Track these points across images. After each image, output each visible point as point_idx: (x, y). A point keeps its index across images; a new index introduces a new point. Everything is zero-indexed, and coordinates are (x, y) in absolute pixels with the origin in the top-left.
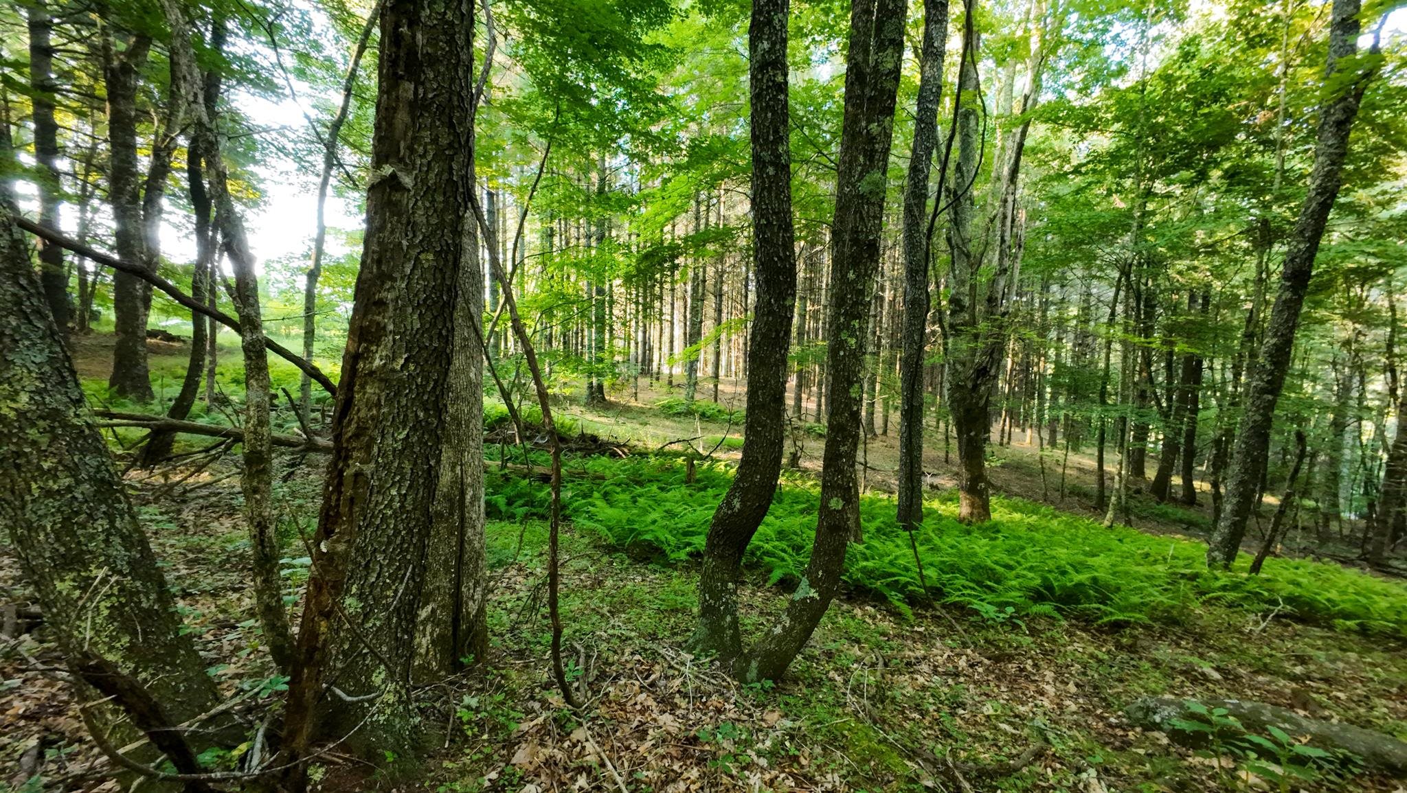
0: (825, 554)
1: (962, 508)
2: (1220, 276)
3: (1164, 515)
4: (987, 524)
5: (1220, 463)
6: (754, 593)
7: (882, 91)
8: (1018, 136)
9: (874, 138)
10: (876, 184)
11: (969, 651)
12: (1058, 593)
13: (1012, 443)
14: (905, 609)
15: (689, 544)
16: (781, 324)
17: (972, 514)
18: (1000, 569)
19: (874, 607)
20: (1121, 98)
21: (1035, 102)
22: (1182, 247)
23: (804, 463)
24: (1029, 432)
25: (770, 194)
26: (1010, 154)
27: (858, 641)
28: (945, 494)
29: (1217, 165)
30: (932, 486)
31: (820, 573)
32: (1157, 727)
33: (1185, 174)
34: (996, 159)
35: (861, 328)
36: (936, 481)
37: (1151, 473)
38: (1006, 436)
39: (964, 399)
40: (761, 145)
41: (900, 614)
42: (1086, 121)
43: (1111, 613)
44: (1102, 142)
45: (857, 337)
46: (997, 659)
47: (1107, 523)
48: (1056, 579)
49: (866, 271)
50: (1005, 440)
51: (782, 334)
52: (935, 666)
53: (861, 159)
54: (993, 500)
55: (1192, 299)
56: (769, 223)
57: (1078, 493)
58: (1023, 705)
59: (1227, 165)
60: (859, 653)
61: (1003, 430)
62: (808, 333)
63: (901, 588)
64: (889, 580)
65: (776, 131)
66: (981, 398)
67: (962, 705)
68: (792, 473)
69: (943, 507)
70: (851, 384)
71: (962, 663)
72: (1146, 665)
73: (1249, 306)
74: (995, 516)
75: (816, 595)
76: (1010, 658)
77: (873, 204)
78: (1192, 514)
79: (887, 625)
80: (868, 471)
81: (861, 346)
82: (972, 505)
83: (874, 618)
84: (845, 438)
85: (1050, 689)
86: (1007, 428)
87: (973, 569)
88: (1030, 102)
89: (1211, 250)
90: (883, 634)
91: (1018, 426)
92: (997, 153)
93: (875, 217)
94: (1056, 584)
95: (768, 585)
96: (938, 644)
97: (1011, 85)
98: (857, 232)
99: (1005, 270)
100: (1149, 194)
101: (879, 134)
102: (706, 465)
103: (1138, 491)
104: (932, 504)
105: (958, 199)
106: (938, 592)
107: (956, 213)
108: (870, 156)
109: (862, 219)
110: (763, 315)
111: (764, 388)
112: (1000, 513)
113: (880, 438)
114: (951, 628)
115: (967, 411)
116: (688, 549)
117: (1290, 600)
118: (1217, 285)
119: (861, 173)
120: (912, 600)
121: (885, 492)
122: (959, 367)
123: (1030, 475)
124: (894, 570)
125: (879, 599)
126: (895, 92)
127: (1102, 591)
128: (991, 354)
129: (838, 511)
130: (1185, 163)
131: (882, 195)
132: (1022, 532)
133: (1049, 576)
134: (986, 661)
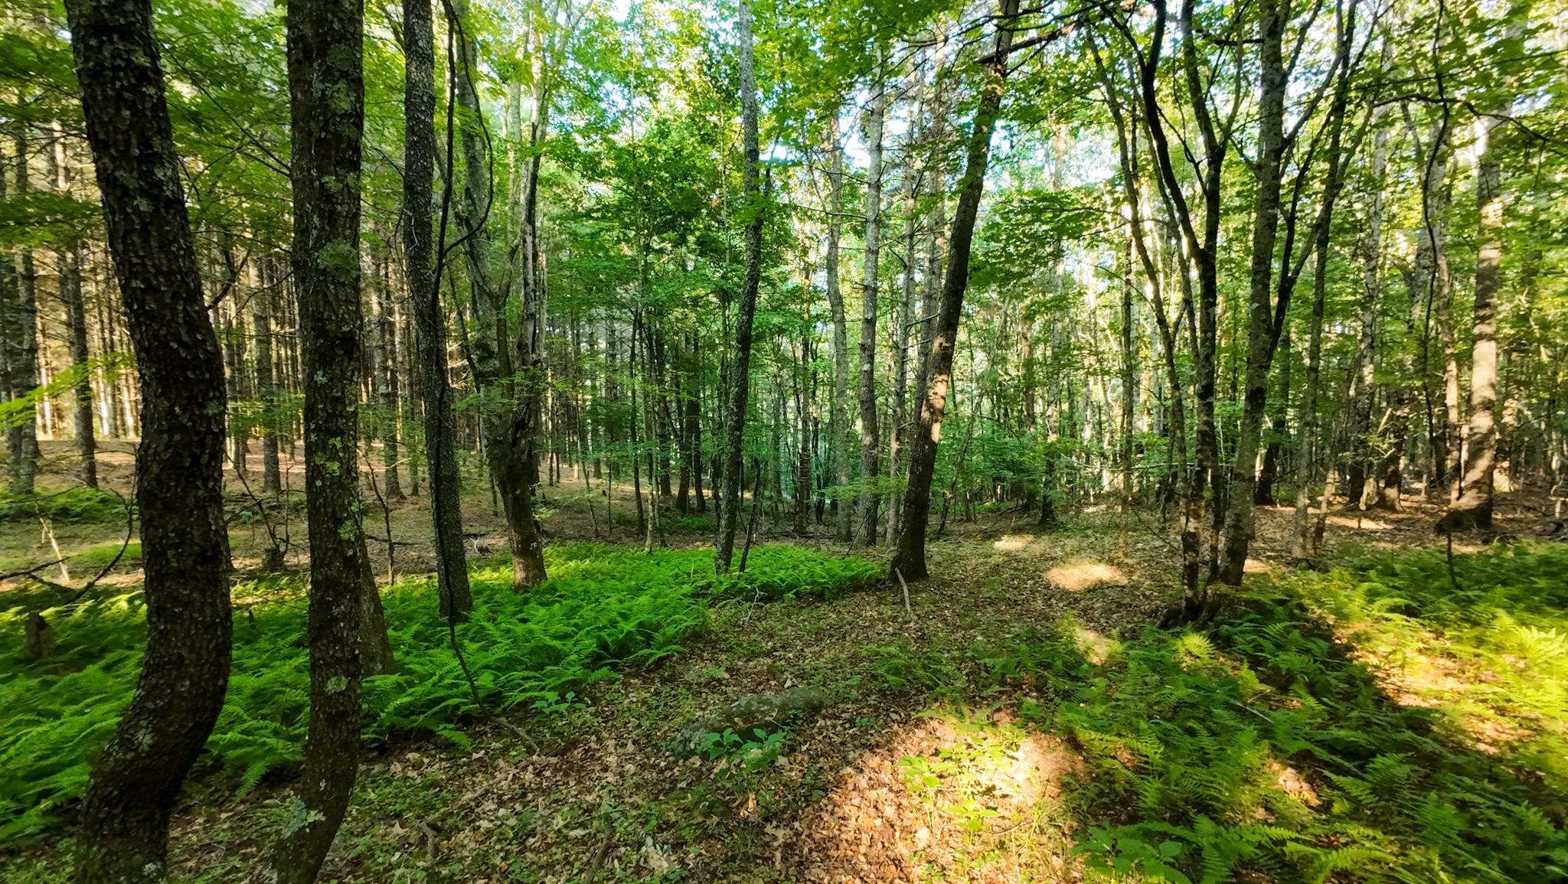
0: (328, 755)
1: (513, 573)
2: (702, 323)
3: (687, 526)
4: (544, 585)
5: (717, 474)
6: (212, 820)
7: (338, 137)
8: (531, 165)
9: (333, 196)
10: (345, 258)
11: (535, 757)
12: (612, 647)
13: (563, 481)
14: (460, 737)
15: (46, 794)
16: (202, 444)
17: (527, 578)
18: (557, 643)
19: (418, 750)
20: (619, 153)
21: (544, 134)
22: (675, 300)
23: (290, 560)
24: (576, 467)
25: (146, 240)
26: (525, 182)
27: (398, 815)
28: (497, 556)
29: (692, 232)
30: (483, 550)
31: (323, 784)
32: (692, 753)
33: (672, 235)
34: (511, 183)
35: (345, 448)
36: (485, 542)
37: (675, 491)
38: (555, 474)
39: (504, 456)
40: (113, 159)
41: (454, 744)
42: (592, 169)
43: (651, 655)
44: (605, 191)
45: (340, 460)
46: (561, 753)
47: (647, 550)
48: (609, 635)
49: (343, 372)
50: (555, 478)
51: (205, 459)
52: (500, 797)
53: (316, 220)
54: (547, 551)
55: (687, 339)
56: (150, 289)
57: (623, 521)
58: (590, 793)
59: (697, 233)
60: (401, 831)
61: (551, 469)
62: (278, 365)
63: (449, 716)
64: (436, 709)
65: (145, 143)
66: (523, 453)
67: (532, 833)
68: (274, 580)
69: (496, 575)
70: (339, 522)
71: (529, 776)
72: (682, 690)
73: (722, 349)
74: (551, 571)
75: (321, 817)
76: (574, 744)
77: (343, 284)
78: (702, 520)
79: (437, 770)
80: (397, 549)
81: (349, 471)
82: (526, 569)
83: (417, 766)
84: (339, 596)
85: (612, 760)
86: (555, 465)
87: (532, 652)
88: (538, 133)
89: (695, 301)
90: (434, 784)
91: (565, 461)
92: (512, 176)
93: (348, 302)
94: (609, 640)
95: (241, 793)
96: (501, 763)
97: (518, 107)
98: (321, 319)
99: (532, 316)
100: (648, 248)
101: (341, 192)
102: (81, 609)
103: (668, 509)
104: (482, 576)
105: (474, 230)
106: (495, 698)
107: (471, 245)
108: (330, 218)
109: (327, 302)
110: (159, 431)
111: (178, 546)
112: (557, 566)
113: (410, 499)
114: (515, 735)
115: (510, 468)
116: (45, 804)
117: (763, 587)
118: (703, 331)
119: (318, 238)
120: (465, 721)
121: (422, 572)
122: (495, 420)
123: (581, 512)
124: (442, 693)
125: (423, 738)
126: (357, 141)
127: (647, 633)
128: (528, 405)
129: (341, 693)
130: (669, 226)
131: (354, 273)
132: (578, 585)
133: (603, 634)
134: (554, 760)
